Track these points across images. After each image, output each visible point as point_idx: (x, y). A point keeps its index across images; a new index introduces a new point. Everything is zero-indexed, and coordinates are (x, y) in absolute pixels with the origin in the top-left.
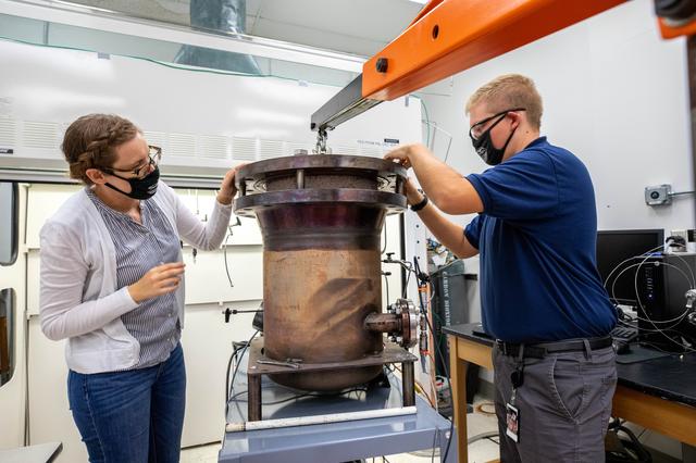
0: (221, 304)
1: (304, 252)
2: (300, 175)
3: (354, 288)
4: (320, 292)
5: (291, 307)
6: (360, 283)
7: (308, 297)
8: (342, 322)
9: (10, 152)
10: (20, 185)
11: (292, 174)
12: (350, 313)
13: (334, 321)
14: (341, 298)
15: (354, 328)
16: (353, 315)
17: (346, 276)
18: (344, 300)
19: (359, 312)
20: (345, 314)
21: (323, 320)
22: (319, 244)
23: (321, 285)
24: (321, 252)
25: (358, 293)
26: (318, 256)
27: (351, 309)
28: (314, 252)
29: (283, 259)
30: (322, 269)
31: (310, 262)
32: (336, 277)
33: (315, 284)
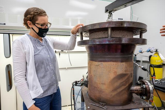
0: (67, 68)
2: (109, 30)
3: (126, 77)
4: (114, 79)
5: (102, 83)
6: (129, 75)
7: (109, 81)
8: (122, 91)
9: (5, 24)
10: (10, 35)
11: (106, 29)
12: (125, 87)
13: (119, 90)
15: (126, 92)
16: (126, 87)
17: (124, 73)
18: (123, 82)
19: (128, 86)
20: (123, 88)
21: (115, 90)
22: (114, 60)
24: (115, 63)
25: (128, 79)
26: (113, 65)
27: (126, 85)
28: (112, 63)
29: (98, 65)
30: (115, 70)
31: (110, 67)
32: (121, 73)
33: (112, 76)
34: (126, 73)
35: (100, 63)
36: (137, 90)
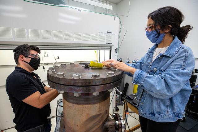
1: (80, 105)
3: (100, 117)
4: (87, 121)
5: (75, 125)
7: (82, 123)
8: (97, 129)
12: (99, 126)
13: (92, 130)
14: (95, 122)
17: (98, 113)
18: (96, 122)
23: (87, 118)
24: (87, 106)
25: (102, 118)
26: (85, 107)
27: (99, 124)
28: (84, 106)
29: (70, 106)
30: (87, 112)
31: (82, 110)
32: (94, 115)
33: (84, 118)
34: (100, 113)
35: (71, 105)
36: (111, 126)
